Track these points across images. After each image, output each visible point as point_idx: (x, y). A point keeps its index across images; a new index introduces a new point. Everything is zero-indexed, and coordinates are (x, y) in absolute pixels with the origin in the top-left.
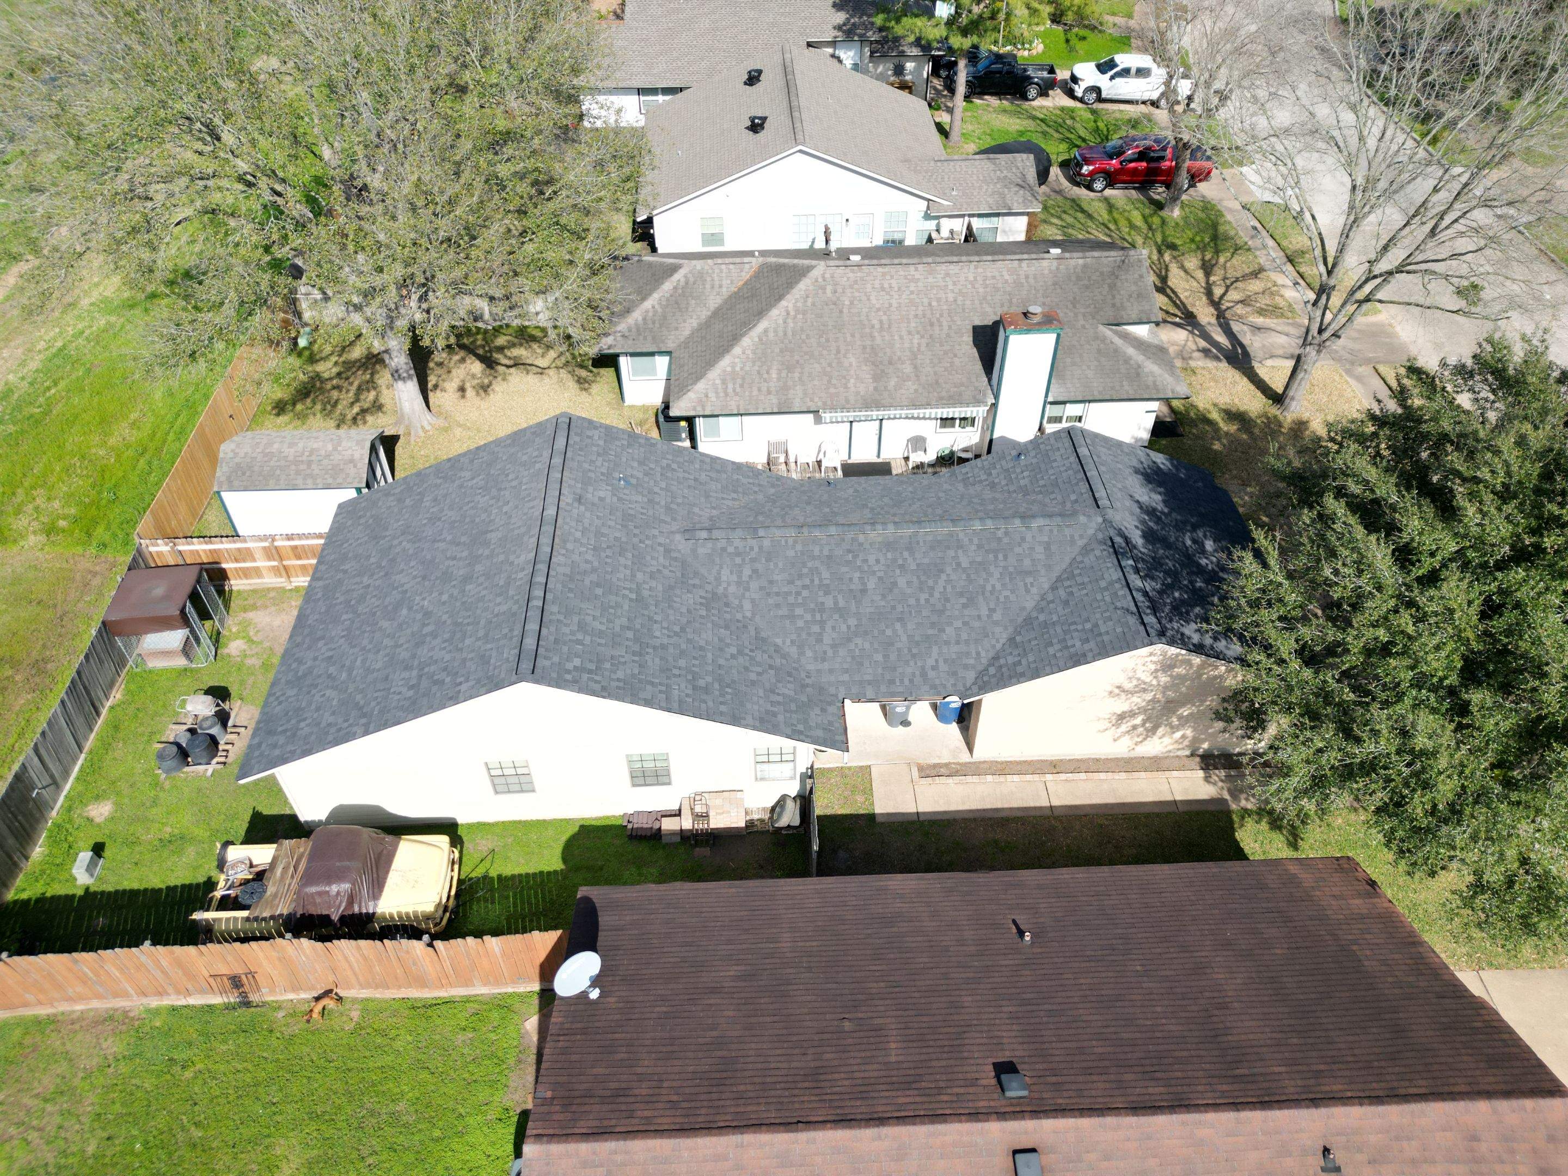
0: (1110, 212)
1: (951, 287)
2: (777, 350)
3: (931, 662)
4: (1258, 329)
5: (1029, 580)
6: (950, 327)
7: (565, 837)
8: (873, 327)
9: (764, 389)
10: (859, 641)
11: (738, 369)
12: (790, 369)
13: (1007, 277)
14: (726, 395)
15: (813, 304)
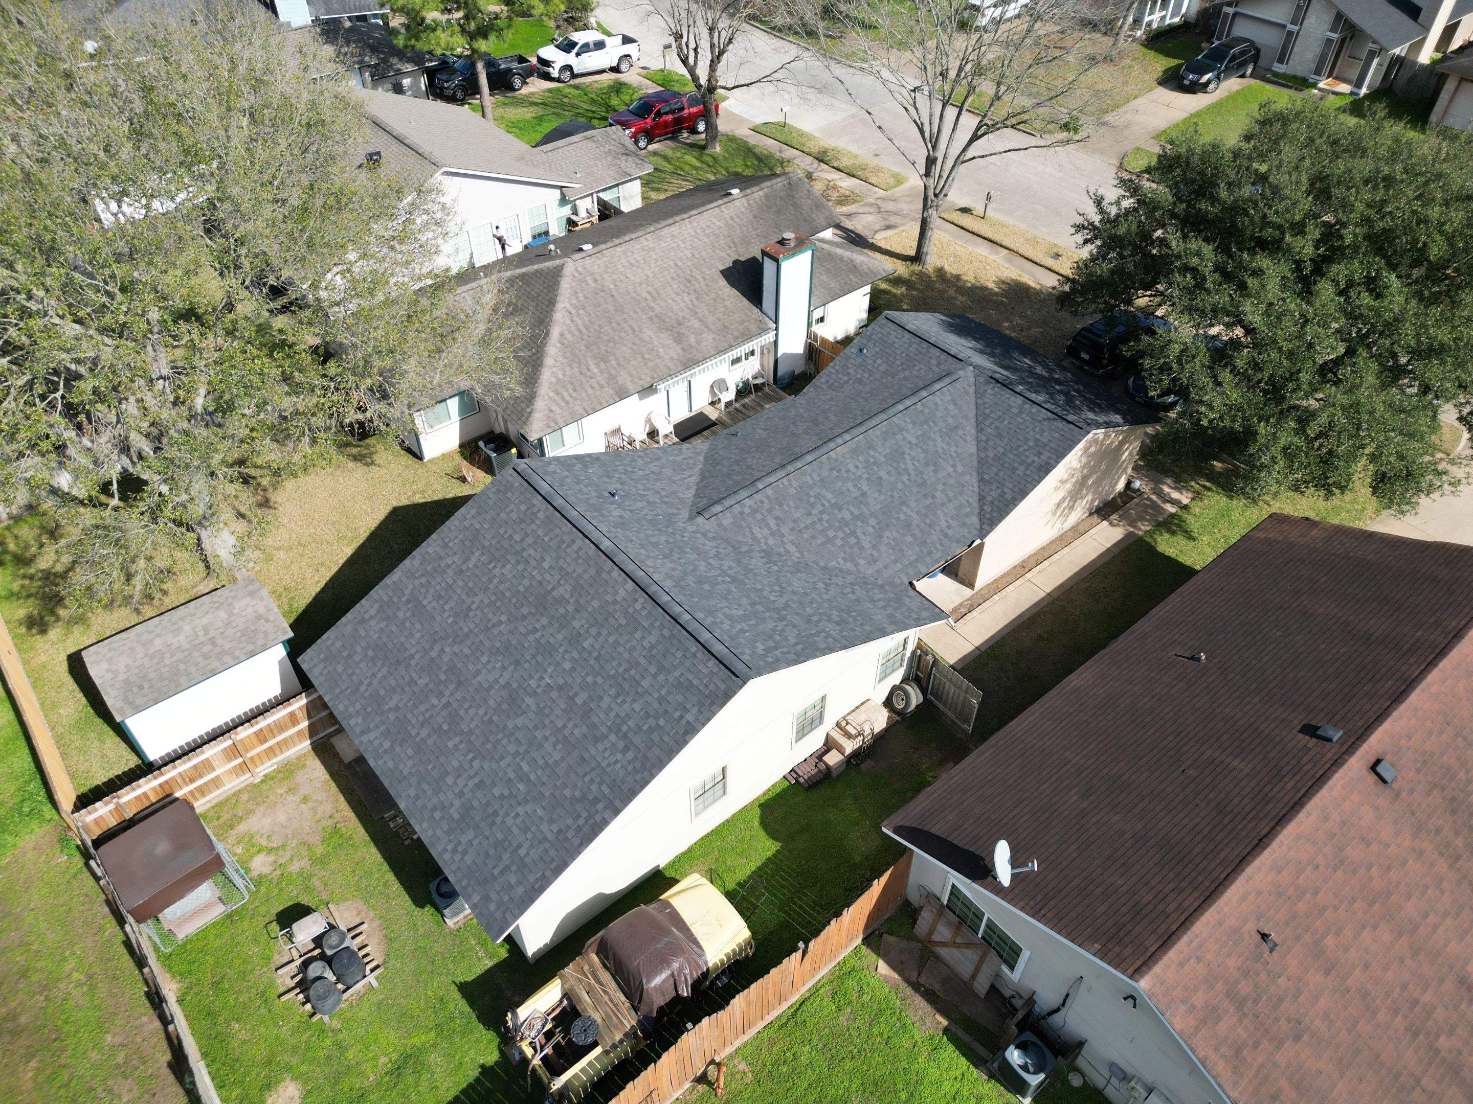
0: (669, 162)
1: (682, 246)
2: (583, 348)
3: (943, 524)
4: (849, 216)
5: (960, 432)
6: (704, 279)
7: (756, 822)
8: (646, 299)
9: (596, 385)
10: (887, 534)
11: (561, 377)
12: (604, 360)
13: (718, 223)
14: (567, 403)
15: (586, 298)
